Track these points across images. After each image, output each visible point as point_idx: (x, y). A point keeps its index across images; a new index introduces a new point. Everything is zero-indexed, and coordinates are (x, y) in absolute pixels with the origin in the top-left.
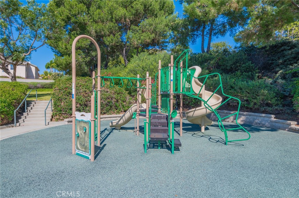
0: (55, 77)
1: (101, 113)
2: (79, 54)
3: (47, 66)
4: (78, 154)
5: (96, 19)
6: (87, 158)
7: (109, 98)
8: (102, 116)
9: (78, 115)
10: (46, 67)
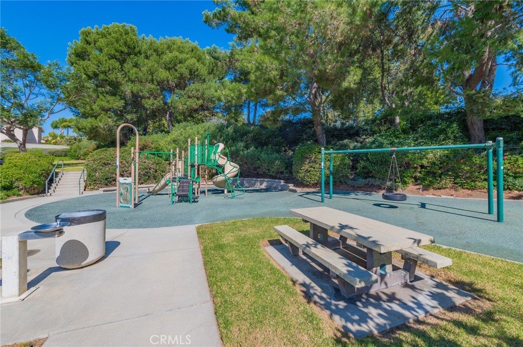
0: (70, 142)
1: (139, 183)
2: (109, 117)
3: (54, 125)
4: (121, 206)
5: (133, 77)
6: (129, 207)
7: (147, 169)
8: (139, 186)
9: (121, 180)
10: (52, 126)
